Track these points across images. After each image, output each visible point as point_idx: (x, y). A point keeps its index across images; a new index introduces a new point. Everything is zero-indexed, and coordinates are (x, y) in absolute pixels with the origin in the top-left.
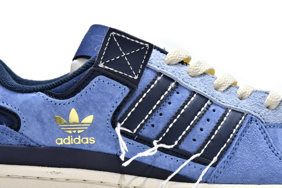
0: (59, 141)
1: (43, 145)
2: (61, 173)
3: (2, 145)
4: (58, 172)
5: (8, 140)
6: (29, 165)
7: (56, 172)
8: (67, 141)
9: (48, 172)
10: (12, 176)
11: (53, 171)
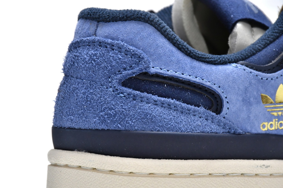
0: (264, 126)
1: (248, 132)
2: (270, 167)
3: (205, 134)
4: (268, 166)
5: (211, 127)
6: (234, 159)
7: (265, 166)
8: (271, 125)
9: (258, 166)
10: (215, 175)
11: (262, 165)
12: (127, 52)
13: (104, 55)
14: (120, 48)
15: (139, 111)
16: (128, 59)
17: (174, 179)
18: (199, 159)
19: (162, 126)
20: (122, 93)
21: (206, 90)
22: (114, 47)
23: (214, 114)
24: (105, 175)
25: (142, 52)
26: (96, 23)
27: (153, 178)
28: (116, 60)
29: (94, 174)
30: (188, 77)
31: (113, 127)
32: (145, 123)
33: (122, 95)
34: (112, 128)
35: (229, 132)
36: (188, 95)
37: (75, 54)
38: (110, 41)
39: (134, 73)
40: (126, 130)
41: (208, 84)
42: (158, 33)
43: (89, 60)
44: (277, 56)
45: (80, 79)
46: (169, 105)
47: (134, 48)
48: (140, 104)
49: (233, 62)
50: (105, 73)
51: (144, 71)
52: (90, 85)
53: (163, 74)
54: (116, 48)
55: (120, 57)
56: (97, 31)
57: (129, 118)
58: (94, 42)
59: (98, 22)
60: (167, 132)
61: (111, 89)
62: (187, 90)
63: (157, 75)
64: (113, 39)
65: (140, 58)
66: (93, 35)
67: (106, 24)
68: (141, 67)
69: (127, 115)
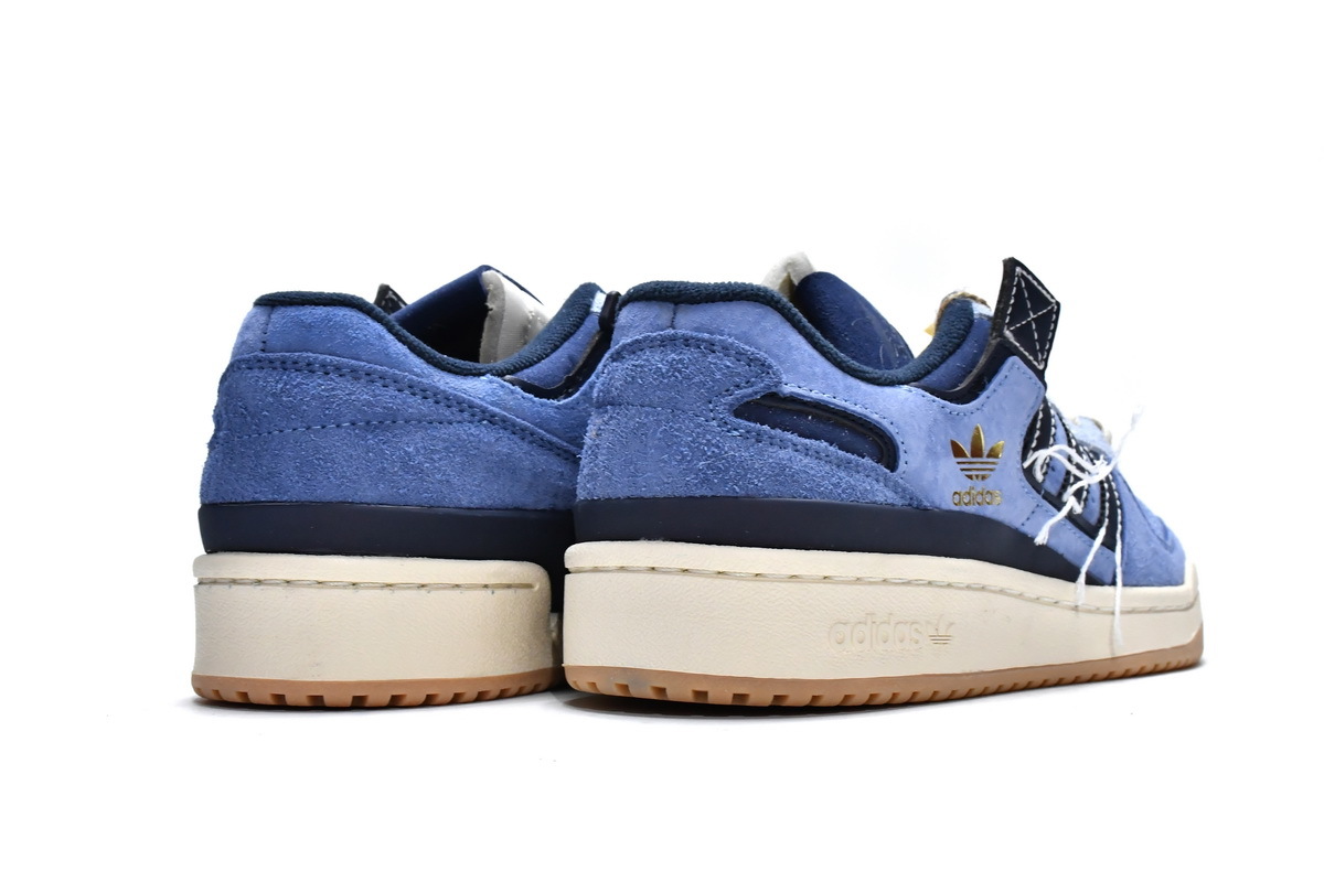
5: (884, 494)
10: (892, 581)
12: (740, 354)
13: (697, 361)
14: (726, 348)
15: (771, 460)
16: (742, 368)
17: (833, 586)
18: (870, 552)
19: (811, 490)
20: (735, 429)
21: (871, 429)
22: (715, 348)
23: (888, 471)
24: (709, 580)
25: (766, 356)
26: (672, 306)
27: (799, 584)
28: (720, 370)
29: (687, 579)
30: (843, 403)
31: (722, 491)
32: (781, 484)
33: (736, 433)
34: (722, 493)
35: (910, 505)
36: (845, 435)
37: (633, 362)
38: (706, 336)
39: (756, 393)
40: (748, 497)
41: (875, 417)
42: (788, 324)
43: (668, 371)
44: (964, 377)
45: (649, 406)
46: (817, 453)
47: (753, 349)
48: (770, 450)
49: (903, 384)
50: (702, 393)
51: (774, 390)
52: (674, 416)
53: (804, 396)
54: (719, 348)
55: (728, 364)
56: (676, 321)
57: (752, 474)
58: (673, 339)
59: (676, 304)
60: (819, 500)
61: (714, 423)
62: (843, 427)
63: (794, 399)
64: (712, 334)
65: (765, 367)
66: (668, 327)
67: (693, 307)
68: (767, 381)
69: (749, 469)
